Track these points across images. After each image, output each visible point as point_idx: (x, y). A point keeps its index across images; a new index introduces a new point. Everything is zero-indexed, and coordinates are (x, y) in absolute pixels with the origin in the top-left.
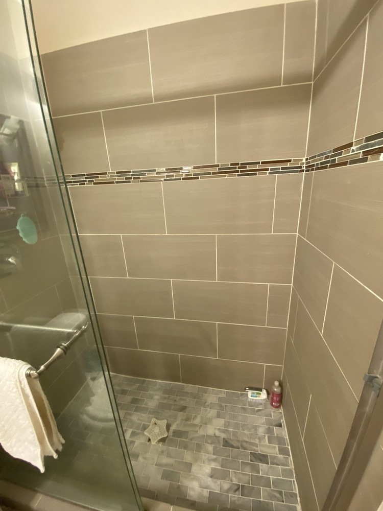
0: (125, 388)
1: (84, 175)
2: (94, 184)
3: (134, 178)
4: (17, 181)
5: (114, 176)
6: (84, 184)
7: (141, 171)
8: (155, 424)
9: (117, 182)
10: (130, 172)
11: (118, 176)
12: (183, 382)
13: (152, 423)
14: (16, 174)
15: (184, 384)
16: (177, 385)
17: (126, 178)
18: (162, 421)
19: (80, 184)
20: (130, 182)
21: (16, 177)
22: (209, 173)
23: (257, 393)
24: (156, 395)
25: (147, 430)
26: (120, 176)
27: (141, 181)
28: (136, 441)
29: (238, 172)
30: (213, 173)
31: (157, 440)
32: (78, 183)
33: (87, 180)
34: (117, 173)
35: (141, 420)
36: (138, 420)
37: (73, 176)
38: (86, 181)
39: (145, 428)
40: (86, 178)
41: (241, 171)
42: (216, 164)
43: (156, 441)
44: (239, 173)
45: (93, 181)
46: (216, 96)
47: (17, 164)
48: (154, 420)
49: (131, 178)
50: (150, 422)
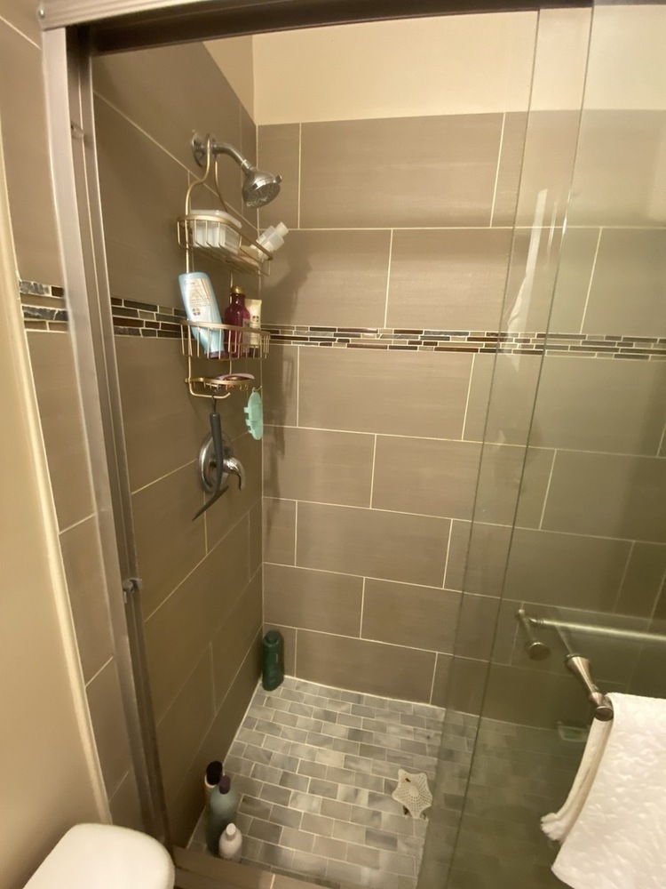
0: (329, 708)
1: (334, 330)
2: (349, 346)
3: (425, 344)
4: (255, 331)
5: (387, 337)
6: (330, 345)
7: (441, 333)
8: (408, 780)
9: (391, 347)
10: (420, 332)
11: (395, 337)
12: (432, 704)
13: (400, 778)
14: (256, 319)
15: (436, 707)
16: (422, 707)
17: (410, 343)
18: (418, 775)
19: (321, 344)
20: (416, 348)
21: (255, 324)
22: (566, 348)
23: (576, 732)
24: (391, 725)
25: (395, 792)
26: (401, 337)
27: (437, 349)
28: (383, 812)
29: (616, 350)
30: (573, 348)
31: (420, 811)
32: (319, 342)
33: (337, 338)
34: (396, 332)
35: (379, 773)
36: (373, 771)
37: (312, 329)
38: (334, 340)
39: (390, 788)
40: (335, 335)
41: (622, 350)
42: (580, 334)
43: (419, 814)
44: (619, 353)
45: (348, 341)
46: (603, 229)
47: (260, 302)
48: (402, 773)
49: (420, 343)
50: (397, 777)
